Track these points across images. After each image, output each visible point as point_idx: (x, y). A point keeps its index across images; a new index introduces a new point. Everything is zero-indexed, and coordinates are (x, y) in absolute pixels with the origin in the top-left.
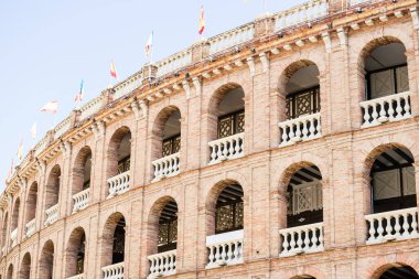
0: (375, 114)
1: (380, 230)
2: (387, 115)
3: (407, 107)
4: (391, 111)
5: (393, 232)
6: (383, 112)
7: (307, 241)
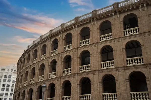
0: (103, 38)
1: (105, 66)
2: (106, 39)
3: (111, 37)
4: (107, 37)
5: (108, 66)
6: (105, 38)
7: (86, 69)
